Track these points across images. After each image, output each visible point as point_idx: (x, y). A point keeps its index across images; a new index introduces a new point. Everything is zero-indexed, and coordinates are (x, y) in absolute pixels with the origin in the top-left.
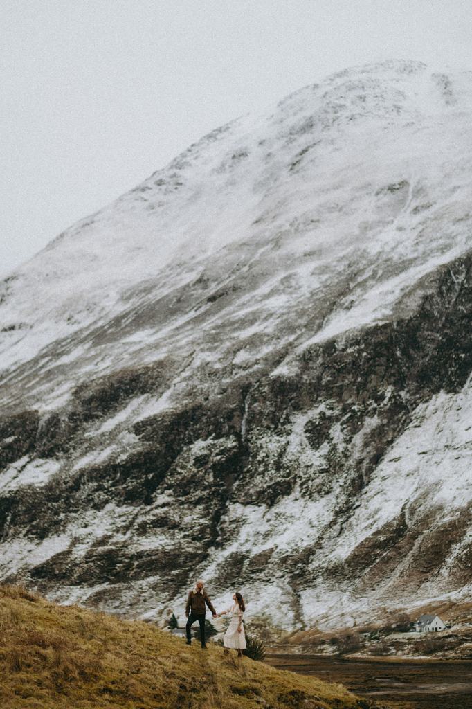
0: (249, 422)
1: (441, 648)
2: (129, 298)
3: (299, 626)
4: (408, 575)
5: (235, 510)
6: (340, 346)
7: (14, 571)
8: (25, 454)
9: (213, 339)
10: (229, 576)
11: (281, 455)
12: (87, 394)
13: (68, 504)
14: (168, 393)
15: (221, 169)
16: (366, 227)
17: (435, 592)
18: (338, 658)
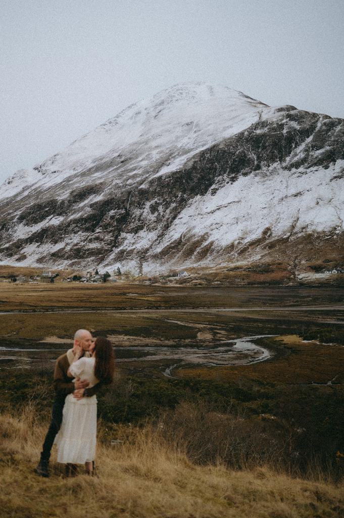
0: (130, 204)
1: (185, 282)
2: (95, 162)
3: (141, 275)
4: (180, 258)
5: (123, 235)
6: (163, 178)
7: (45, 254)
8: (52, 214)
9: (121, 175)
10: (119, 257)
11: (140, 216)
12: (75, 194)
13: (66, 232)
14: (103, 194)
15: (131, 118)
16: (177, 137)
17: (189, 264)
18: (150, 285)
